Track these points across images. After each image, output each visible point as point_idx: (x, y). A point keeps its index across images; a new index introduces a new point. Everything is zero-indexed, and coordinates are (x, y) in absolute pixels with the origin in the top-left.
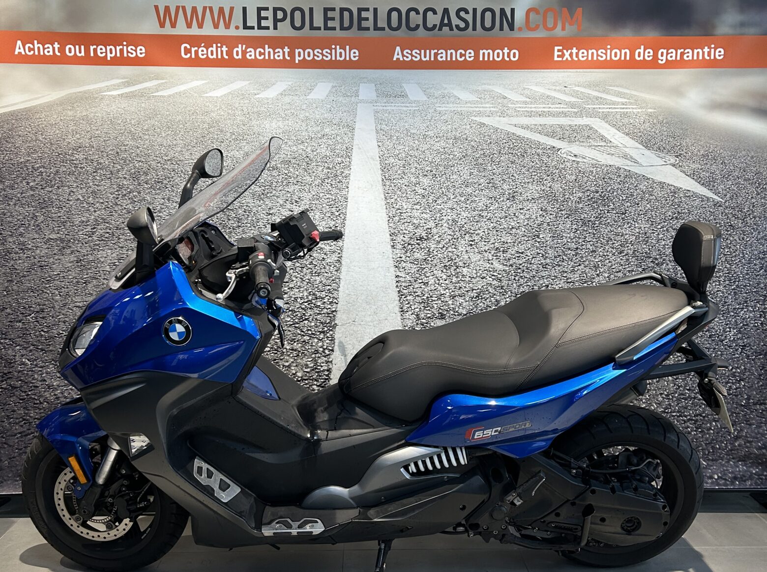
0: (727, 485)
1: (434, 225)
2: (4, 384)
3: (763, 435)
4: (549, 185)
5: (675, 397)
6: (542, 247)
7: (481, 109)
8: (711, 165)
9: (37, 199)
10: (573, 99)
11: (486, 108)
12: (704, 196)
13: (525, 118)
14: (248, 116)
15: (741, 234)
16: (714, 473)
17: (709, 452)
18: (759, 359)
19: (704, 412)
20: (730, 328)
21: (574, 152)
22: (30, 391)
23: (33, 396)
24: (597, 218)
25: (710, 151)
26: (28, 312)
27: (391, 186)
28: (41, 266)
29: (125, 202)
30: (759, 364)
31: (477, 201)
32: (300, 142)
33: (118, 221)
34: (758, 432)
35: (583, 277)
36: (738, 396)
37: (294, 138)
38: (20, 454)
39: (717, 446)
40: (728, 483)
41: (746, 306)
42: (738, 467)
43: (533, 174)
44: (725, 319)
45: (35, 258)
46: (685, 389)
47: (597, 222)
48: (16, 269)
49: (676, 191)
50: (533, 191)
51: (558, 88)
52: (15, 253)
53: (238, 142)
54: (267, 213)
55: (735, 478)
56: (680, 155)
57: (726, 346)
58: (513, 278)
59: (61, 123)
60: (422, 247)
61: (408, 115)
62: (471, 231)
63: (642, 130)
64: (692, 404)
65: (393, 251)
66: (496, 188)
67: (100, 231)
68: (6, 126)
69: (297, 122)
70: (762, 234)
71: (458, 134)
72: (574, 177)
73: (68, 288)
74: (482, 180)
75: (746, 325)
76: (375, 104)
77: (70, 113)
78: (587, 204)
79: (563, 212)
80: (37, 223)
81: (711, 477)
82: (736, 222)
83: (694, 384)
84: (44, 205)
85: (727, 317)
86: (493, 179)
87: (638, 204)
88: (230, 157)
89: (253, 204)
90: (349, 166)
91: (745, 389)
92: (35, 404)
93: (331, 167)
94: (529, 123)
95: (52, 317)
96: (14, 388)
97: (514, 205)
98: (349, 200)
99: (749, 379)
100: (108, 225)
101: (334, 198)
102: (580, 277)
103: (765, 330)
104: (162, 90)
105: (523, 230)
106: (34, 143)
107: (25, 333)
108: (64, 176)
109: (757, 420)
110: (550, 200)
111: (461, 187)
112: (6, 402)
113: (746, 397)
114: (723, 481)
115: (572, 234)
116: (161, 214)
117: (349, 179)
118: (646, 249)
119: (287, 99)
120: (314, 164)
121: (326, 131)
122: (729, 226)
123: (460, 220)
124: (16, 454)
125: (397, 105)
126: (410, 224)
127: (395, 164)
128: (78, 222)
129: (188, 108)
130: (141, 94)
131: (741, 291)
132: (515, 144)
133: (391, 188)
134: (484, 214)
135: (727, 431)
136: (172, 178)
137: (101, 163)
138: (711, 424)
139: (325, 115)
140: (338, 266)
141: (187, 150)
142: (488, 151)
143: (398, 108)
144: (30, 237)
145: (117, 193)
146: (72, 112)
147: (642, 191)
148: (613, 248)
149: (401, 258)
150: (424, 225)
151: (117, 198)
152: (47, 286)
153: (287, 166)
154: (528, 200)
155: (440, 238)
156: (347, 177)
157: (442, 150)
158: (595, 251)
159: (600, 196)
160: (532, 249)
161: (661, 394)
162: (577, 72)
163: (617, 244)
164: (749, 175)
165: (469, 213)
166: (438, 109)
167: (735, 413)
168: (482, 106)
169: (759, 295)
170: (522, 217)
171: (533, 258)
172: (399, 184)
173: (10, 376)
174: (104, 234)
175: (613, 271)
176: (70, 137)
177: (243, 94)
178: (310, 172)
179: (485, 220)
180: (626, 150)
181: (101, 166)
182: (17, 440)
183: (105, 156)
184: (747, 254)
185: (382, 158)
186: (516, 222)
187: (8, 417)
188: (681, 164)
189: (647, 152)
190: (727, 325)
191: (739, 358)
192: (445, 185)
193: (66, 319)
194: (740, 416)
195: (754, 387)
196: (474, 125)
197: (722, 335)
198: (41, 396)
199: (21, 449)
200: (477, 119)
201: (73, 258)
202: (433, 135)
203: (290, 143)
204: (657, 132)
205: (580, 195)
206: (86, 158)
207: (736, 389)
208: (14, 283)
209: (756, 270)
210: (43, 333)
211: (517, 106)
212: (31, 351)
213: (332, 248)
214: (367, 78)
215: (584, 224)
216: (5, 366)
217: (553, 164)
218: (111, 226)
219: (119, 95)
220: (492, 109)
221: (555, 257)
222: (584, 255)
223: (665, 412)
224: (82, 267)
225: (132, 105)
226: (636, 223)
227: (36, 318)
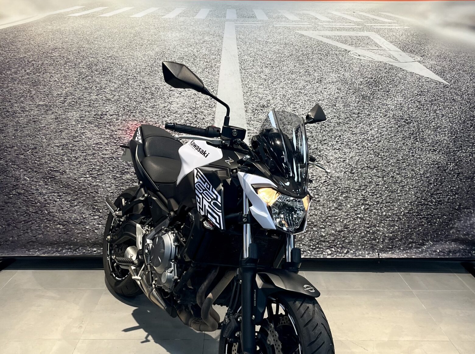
0: (445, 256)
1: (271, 98)
2: (14, 192)
3: (467, 227)
4: (342, 73)
5: (415, 204)
6: (337, 112)
7: (301, 26)
8: (443, 62)
9: (31, 80)
10: (359, 20)
11: (305, 25)
12: (438, 81)
13: (328, 31)
14: (158, 29)
15: (459, 105)
16: (438, 249)
17: (434, 236)
18: (468, 182)
19: (432, 213)
20: (450, 162)
21: (358, 53)
22: (29, 196)
23: (31, 199)
24: (371, 94)
25: (442, 53)
26: (27, 149)
27: (245, 73)
28: (34, 121)
29: (83, 83)
30: (467, 184)
31: (298, 83)
32: (189, 46)
33: (79, 94)
34: (464, 225)
35: (362, 130)
36: (453, 203)
37: (186, 43)
38: (24, 234)
39: (440, 233)
40: (445, 254)
41: (461, 149)
42: (452, 245)
43: (333, 66)
44: (447, 157)
45: (31, 116)
46: (421, 199)
47: (371, 97)
48: (20, 123)
49: (420, 78)
50: (333, 77)
51: (349, 13)
52: (19, 113)
53: (152, 45)
54: (169, 90)
55: (450, 252)
56: (424, 55)
57: (448, 174)
58: (319, 131)
59: (45, 34)
60: (264, 111)
61: (257, 29)
62: (294, 102)
63: (401, 40)
64: (425, 208)
65: (246, 114)
66: (310, 75)
67: (69, 100)
68: (11, 35)
69: (188, 33)
70: (472, 105)
71: (287, 41)
72: (358, 69)
73: (50, 134)
74: (301, 71)
75: (460, 161)
76: (236, 22)
77: (50, 27)
78: (365, 86)
79: (351, 91)
80: (31, 95)
81: (435, 251)
82: (456, 97)
83: (427, 196)
84: (35, 84)
85: (449, 156)
86: (308, 69)
87: (397, 86)
88: (147, 55)
89: (161, 84)
90: (220, 61)
91: (458, 199)
92: (32, 204)
93: (208, 61)
94: (331, 35)
95: (42, 152)
96: (20, 194)
97: (321, 86)
98: (219, 82)
99: (461, 193)
100: (73, 97)
101: (210, 81)
102: (360, 130)
103: (473, 164)
104: (105, 13)
105: (326, 101)
106: (29, 46)
107: (25, 161)
108: (47, 66)
109: (464, 218)
110: (343, 83)
111: (288, 74)
112: (15, 202)
113: (458, 204)
114: (443, 254)
115: (356, 104)
116: (105, 90)
117: (220, 69)
118: (401, 114)
119: (182, 19)
120: (198, 59)
121: (206, 38)
122: (452, 100)
123: (287, 95)
124: (22, 234)
125: (249, 22)
126: (257, 97)
127: (247, 60)
128: (55, 95)
129: (122, 25)
130: (92, 16)
131: (458, 140)
132: (322, 48)
133: (245, 75)
134: (303, 91)
135: (446, 224)
136: (112, 68)
137: (69, 59)
138: (436, 220)
139: (205, 29)
140: (212, 123)
141: (121, 50)
142: (305, 52)
143: (250, 25)
144: (27, 104)
145: (78, 77)
146: (51, 27)
147: (400, 78)
148: (381, 113)
149: (251, 118)
150: (266, 98)
151: (79, 80)
152: (38, 133)
153: (182, 61)
154: (330, 83)
155: (275, 106)
156: (218, 68)
157: (277, 51)
158: (369, 115)
159: (374, 80)
160: (331, 113)
161: (407, 202)
162: (361, 3)
163: (383, 111)
164: (466, 68)
165: (293, 90)
166: (275, 25)
167: (451, 213)
168: (301, 23)
169: (469, 142)
170: (326, 93)
171: (332, 119)
172: (250, 72)
173: (18, 187)
174: (71, 102)
175: (380, 127)
176: (50, 42)
177: (155, 16)
178: (196, 64)
179: (303, 95)
180: (390, 52)
181: (69, 60)
182: (22, 225)
183: (71, 54)
184: (463, 117)
185: (240, 56)
186: (322, 97)
187: (17, 212)
188: (424, 61)
189: (403, 54)
190: (449, 160)
191: (455, 180)
192: (278, 73)
193: (50, 153)
194: (454, 216)
195: (464, 199)
196: (297, 36)
197: (445, 167)
198: (36, 199)
199: (24, 231)
200: (299, 32)
201: (53, 116)
202: (272, 42)
203: (183, 46)
204: (410, 41)
205: (362, 80)
206: (59, 55)
207: (453, 199)
208: (19, 132)
209: (468, 127)
210: (36, 162)
211: (323, 24)
212: (29, 172)
213: (209, 112)
214: (231, 6)
215: (363, 98)
216: (14, 181)
217: (345, 61)
218: (75, 97)
219: (79, 16)
220: (308, 26)
221: (345, 118)
222: (363, 117)
223: (408, 213)
224: (59, 122)
225: (87, 22)
226: (395, 98)
227: (32, 152)
